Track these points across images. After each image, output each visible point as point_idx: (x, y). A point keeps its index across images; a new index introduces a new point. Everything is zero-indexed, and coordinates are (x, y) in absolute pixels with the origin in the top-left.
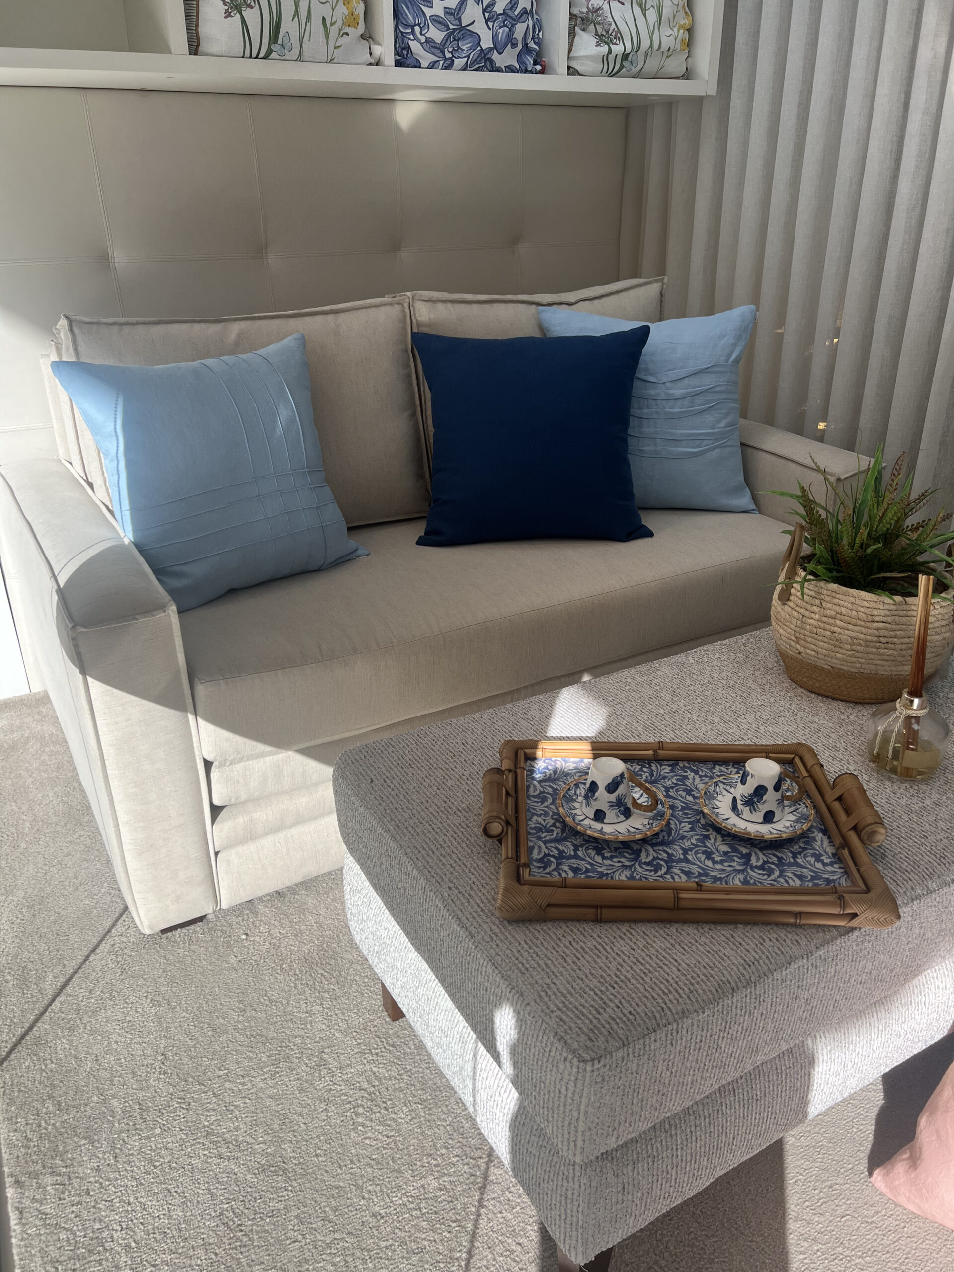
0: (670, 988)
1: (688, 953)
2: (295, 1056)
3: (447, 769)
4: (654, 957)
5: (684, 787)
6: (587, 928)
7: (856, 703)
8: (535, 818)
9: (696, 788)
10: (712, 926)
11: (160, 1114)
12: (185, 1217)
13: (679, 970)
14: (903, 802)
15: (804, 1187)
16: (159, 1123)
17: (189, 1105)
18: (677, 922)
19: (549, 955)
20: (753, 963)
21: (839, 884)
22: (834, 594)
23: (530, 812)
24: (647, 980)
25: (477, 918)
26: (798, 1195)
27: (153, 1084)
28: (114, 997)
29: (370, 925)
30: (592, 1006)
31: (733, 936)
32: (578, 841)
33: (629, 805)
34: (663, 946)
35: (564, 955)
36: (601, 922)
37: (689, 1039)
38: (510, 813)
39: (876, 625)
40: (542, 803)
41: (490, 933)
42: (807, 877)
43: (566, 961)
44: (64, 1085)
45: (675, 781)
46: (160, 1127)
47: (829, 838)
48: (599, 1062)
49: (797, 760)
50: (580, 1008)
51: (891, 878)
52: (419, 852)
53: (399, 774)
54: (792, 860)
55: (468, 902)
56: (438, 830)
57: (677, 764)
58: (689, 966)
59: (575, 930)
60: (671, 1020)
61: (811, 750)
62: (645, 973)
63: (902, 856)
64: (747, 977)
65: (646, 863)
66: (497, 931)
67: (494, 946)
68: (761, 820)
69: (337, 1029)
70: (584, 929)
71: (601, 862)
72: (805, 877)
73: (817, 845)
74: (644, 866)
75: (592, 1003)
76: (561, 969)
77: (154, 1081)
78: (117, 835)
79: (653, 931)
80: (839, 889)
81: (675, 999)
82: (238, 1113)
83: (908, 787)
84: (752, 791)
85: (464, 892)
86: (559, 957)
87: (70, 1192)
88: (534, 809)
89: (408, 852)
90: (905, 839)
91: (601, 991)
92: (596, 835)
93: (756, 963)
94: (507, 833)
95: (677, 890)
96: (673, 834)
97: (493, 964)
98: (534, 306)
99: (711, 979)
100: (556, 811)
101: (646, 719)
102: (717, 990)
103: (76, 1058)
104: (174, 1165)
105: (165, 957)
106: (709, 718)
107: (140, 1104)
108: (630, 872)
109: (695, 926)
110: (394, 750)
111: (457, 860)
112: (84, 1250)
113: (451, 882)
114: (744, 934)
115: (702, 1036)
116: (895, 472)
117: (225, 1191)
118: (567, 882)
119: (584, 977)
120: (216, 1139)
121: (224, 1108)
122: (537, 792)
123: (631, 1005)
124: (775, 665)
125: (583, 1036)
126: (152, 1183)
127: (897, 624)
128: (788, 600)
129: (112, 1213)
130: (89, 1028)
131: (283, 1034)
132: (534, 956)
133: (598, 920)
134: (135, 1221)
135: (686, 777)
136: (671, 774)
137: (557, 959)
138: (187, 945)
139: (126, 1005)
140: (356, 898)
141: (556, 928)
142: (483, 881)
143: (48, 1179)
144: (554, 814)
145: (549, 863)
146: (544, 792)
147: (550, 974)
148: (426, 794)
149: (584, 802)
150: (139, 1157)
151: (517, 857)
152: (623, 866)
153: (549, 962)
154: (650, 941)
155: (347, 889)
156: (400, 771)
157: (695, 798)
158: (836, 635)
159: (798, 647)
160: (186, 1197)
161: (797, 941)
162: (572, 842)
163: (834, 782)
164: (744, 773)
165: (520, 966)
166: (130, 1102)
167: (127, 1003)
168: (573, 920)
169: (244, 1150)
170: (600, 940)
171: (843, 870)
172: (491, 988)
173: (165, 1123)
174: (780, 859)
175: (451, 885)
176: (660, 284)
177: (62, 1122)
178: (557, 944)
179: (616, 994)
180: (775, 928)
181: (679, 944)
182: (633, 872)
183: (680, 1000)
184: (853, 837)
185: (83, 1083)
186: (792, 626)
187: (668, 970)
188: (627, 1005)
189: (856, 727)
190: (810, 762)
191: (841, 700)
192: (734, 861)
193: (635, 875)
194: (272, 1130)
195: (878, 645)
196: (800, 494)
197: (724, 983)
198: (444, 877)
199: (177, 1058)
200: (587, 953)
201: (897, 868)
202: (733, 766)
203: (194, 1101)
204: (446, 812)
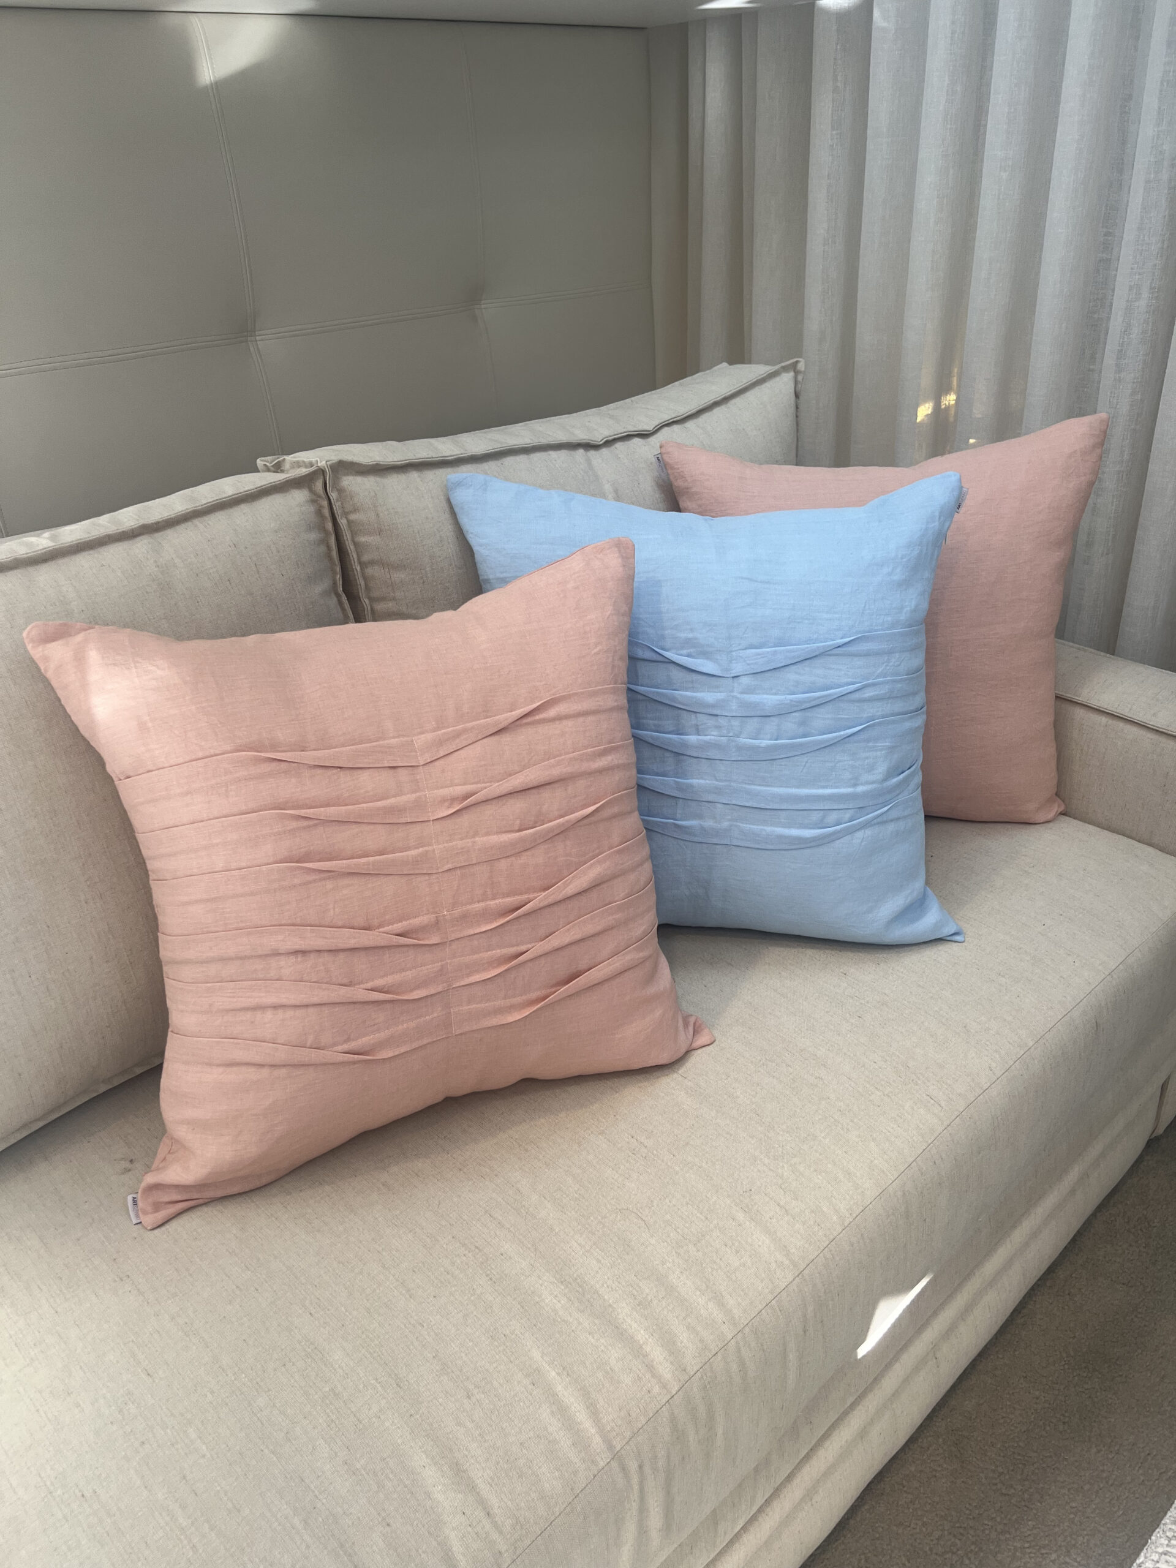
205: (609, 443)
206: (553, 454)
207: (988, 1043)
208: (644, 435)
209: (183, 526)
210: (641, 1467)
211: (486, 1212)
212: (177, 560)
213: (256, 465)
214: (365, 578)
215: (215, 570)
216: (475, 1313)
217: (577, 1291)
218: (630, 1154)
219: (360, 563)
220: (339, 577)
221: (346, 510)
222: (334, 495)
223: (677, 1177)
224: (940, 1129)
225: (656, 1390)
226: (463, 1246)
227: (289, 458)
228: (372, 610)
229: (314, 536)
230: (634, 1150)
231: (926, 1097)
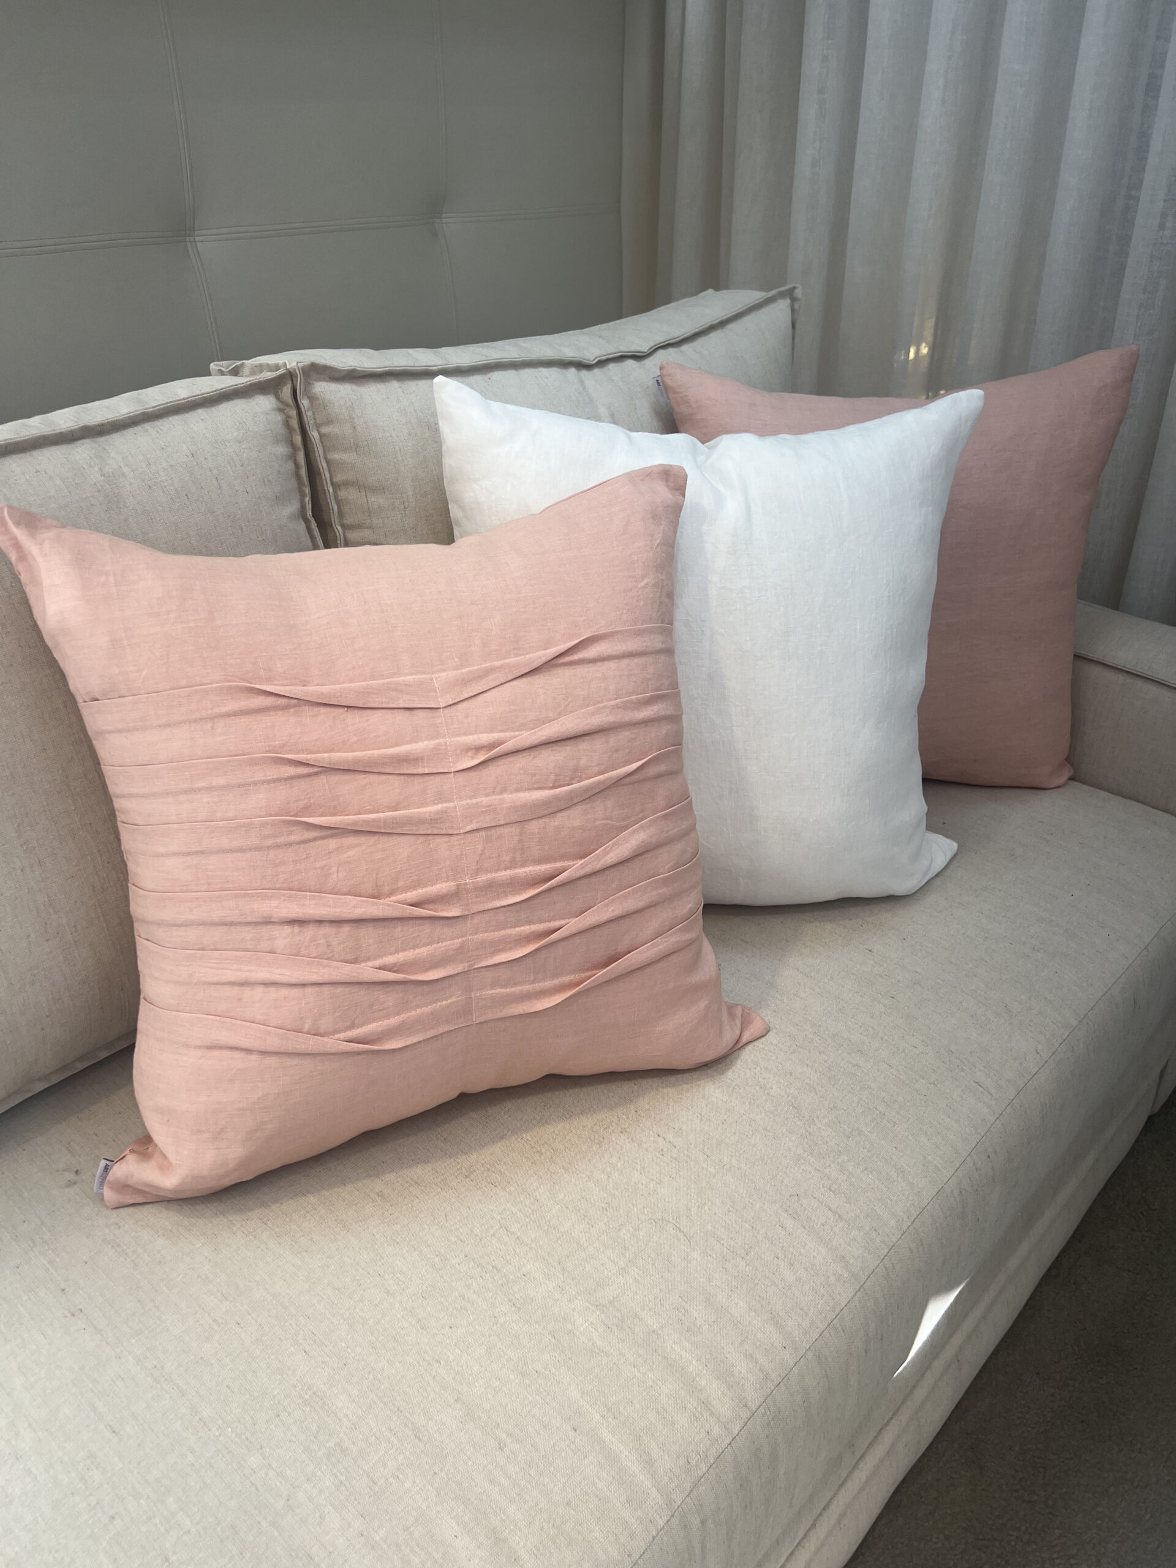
98: (571, 371)
205: (602, 363)
206: (544, 371)
207: (1031, 1024)
208: (638, 357)
209: (131, 431)
210: (703, 1522)
211: (501, 1226)
212: (125, 470)
213: (209, 370)
214: (338, 502)
215: (170, 482)
216: (499, 1345)
217: (615, 1317)
218: (658, 1154)
219: (332, 484)
220: (307, 499)
221: (318, 422)
222: (304, 403)
223: (714, 1180)
224: (993, 1119)
225: (716, 1431)
226: (478, 1266)
227: (248, 363)
228: (345, 538)
229: (282, 450)
230: (662, 1150)
231: (975, 1085)
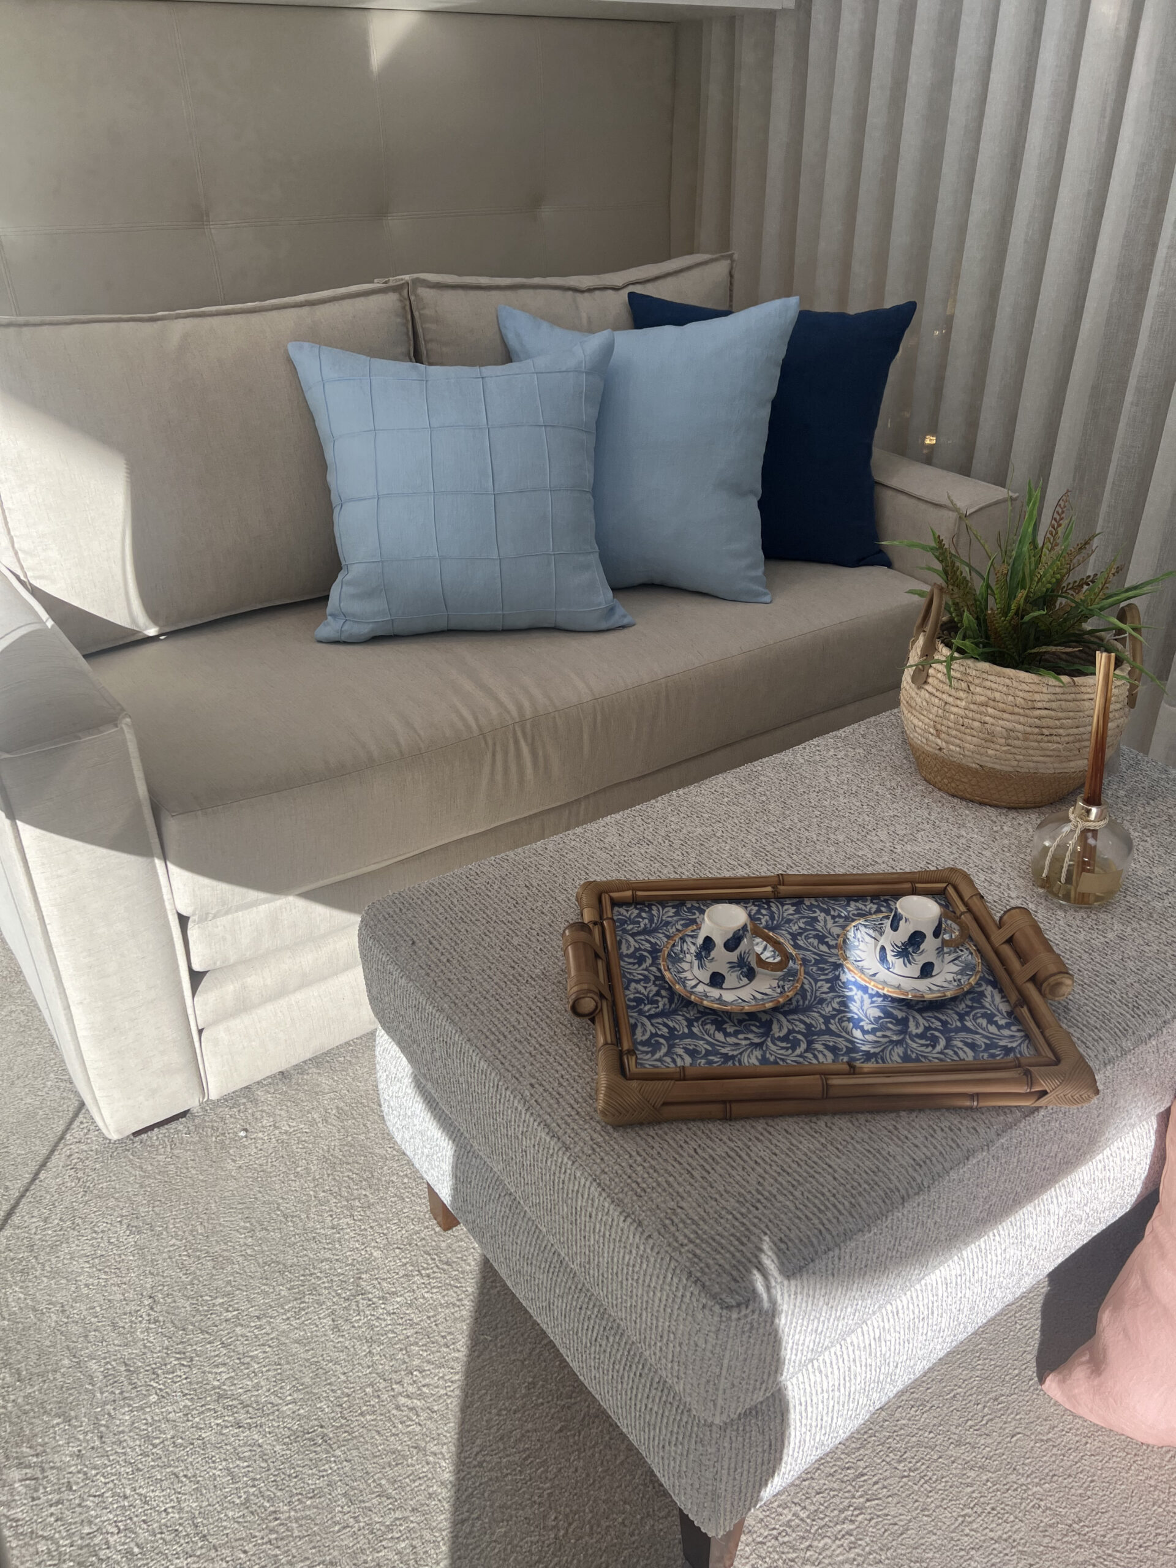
0: (827, 1203)
1: (843, 1154)
2: (323, 1286)
3: (511, 923)
4: (802, 1163)
5: (814, 933)
6: (713, 1129)
7: (1010, 808)
8: (633, 985)
9: (830, 933)
10: (869, 1117)
11: (154, 1376)
12: (201, 1508)
13: (835, 1178)
14: (1081, 937)
15: (964, 1402)
16: (154, 1388)
17: (192, 1360)
18: (825, 1114)
19: (670, 1168)
20: (925, 1162)
21: (1020, 1053)
22: (985, 676)
23: (625, 977)
24: (797, 1194)
25: (572, 1125)
26: (958, 1413)
27: (142, 1336)
28: (78, 1225)
29: (416, 1122)
30: (732, 1235)
31: (896, 1128)
32: (692, 1013)
33: (754, 965)
34: (811, 1147)
35: (690, 1169)
36: (731, 1120)
37: (852, 1266)
38: (603, 982)
39: (1038, 712)
40: (640, 964)
41: (591, 1143)
42: (981, 1047)
43: (692, 1176)
44: (23, 1348)
45: (803, 926)
46: (156, 1394)
47: (1001, 991)
48: (747, 1307)
49: (950, 890)
50: (718, 1238)
51: (1078, 1039)
52: (487, 1037)
53: (448, 932)
54: (959, 1024)
55: (558, 1102)
56: (508, 1007)
57: (802, 903)
58: (846, 1171)
59: (699, 1133)
60: (831, 1245)
61: (966, 877)
62: (793, 1186)
63: (1088, 1008)
64: (919, 1181)
65: (780, 1039)
66: (600, 1139)
67: (598, 1161)
68: (917, 974)
69: (374, 1247)
70: (710, 1130)
71: (723, 1040)
72: (978, 1045)
73: (987, 1002)
74: (779, 1043)
75: (733, 1230)
76: (688, 1188)
77: (142, 1332)
78: (67, 1020)
79: (797, 1128)
80: (1023, 1061)
81: (834, 1217)
82: (256, 1366)
83: (1085, 916)
84: (906, 939)
85: (551, 1090)
86: (682, 1171)
87: (45, 1488)
88: (630, 973)
89: (471, 1037)
90: (1089, 986)
91: (742, 1214)
92: (716, 1006)
93: (928, 1161)
94: (601, 1010)
95: (825, 1074)
96: (809, 997)
97: (599, 1185)
98: (570, 293)
99: (876, 1187)
100: (658, 974)
101: (754, 841)
102: (884, 1202)
103: (34, 1310)
104: (180, 1441)
105: (141, 1168)
106: (832, 836)
107: (126, 1365)
108: (761, 1052)
109: (847, 1117)
110: (438, 899)
111: (537, 1046)
112: (72, 1564)
113: (534, 1077)
114: (909, 1124)
115: (867, 1260)
116: (1056, 515)
117: (250, 1469)
118: (687, 1073)
119: (717, 1196)
120: (231, 1403)
121: (238, 1361)
122: (632, 950)
123: (780, 1230)
124: (905, 761)
125: (725, 1275)
126: (153, 1467)
127: (1063, 711)
128: (926, 682)
129: (104, 1511)
130: (49, 1269)
131: (306, 1259)
132: (651, 1171)
133: (727, 1118)
134: (135, 1519)
135: (815, 919)
136: (796, 916)
137: (681, 1175)
138: (168, 1149)
139: (94, 1235)
140: (396, 1089)
141: (674, 1131)
142: (573, 1074)
143: (15, 1474)
144: (657, 978)
145: (658, 1046)
146: (640, 949)
147: (675, 1194)
148: (487, 958)
149: (696, 963)
150: (131, 1434)
151: (618, 1041)
152: (752, 1044)
153: (671, 1179)
154: (794, 1142)
155: (381, 1076)
156: (449, 928)
157: (829, 947)
158: (988, 726)
159: (939, 741)
160: (198, 1482)
161: (975, 1129)
162: (683, 1015)
163: (1001, 918)
164: (895, 915)
165: (634, 1185)
166: (113, 1363)
167: (95, 1232)
168: (694, 1120)
169: (268, 1415)
170: (732, 1145)
171: (1022, 1034)
172: (597, 1215)
173: (161, 1386)
174: (944, 1023)
175: (533, 1081)
176: (729, 261)
177: (24, 1397)
178: (678, 1153)
179: (760, 1216)
180: (947, 1114)
181: (832, 1144)
182: (765, 1052)
183: (841, 1218)
184: (1031, 990)
185: (48, 1343)
186: (931, 716)
187: (822, 1180)
188: (776, 1230)
189: (1013, 841)
190: (967, 894)
191: (990, 806)
192: (890, 1029)
193: (768, 1055)
194: (302, 1385)
195: (1040, 737)
196: (933, 544)
197: (892, 1191)
198: (522, 1070)
199: (169, 1300)
200: (718, 1163)
201: (1084, 1025)
202: (872, 902)
203: (197, 1356)
204: (515, 981)
206: (553, 292)
213: (374, 280)
219: (424, 340)
221: (419, 307)
222: (413, 298)
227: (393, 278)
229: (400, 321)
